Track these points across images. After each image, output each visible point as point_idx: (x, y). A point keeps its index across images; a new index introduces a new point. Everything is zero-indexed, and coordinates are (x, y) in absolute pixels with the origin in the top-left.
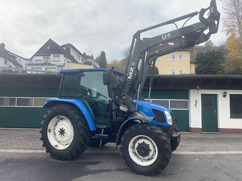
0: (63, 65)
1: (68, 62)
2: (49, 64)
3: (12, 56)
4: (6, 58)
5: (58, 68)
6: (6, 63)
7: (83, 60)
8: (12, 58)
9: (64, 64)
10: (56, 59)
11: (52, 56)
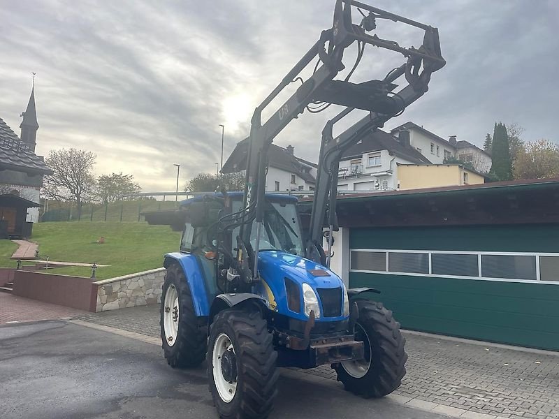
0: (386, 173)
1: (398, 164)
2: (360, 175)
3: (304, 167)
4: (295, 173)
5: (377, 182)
6: (293, 182)
7: (449, 153)
8: (304, 171)
9: (390, 171)
10: (374, 162)
11: (365, 156)
